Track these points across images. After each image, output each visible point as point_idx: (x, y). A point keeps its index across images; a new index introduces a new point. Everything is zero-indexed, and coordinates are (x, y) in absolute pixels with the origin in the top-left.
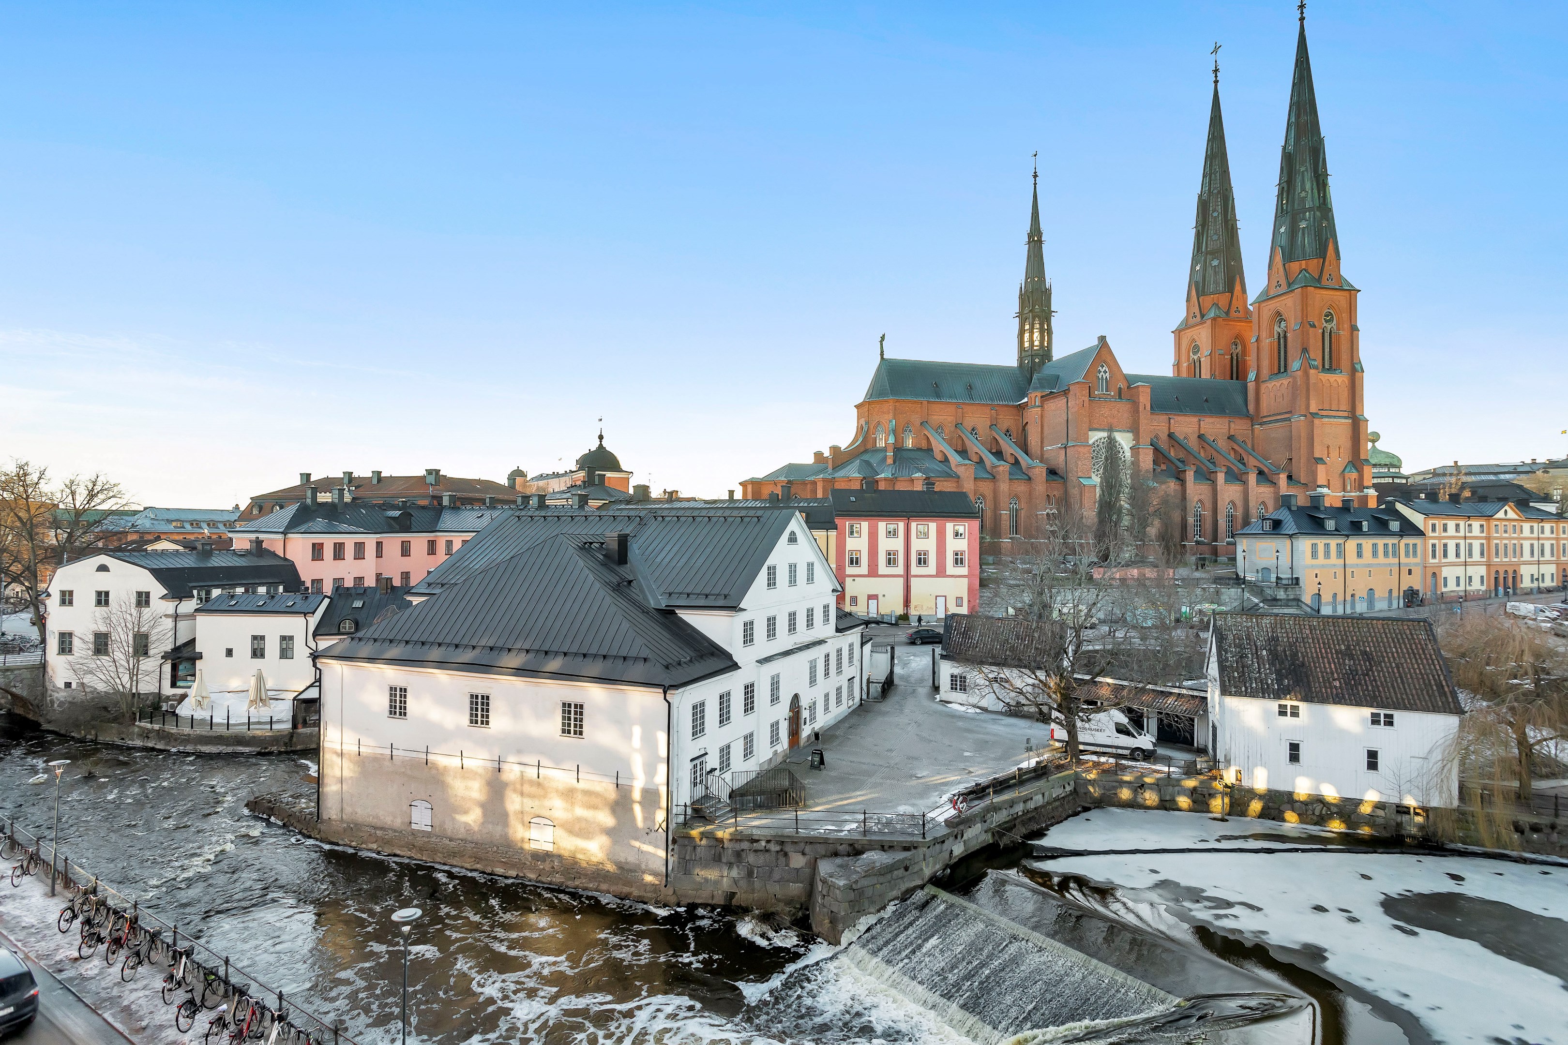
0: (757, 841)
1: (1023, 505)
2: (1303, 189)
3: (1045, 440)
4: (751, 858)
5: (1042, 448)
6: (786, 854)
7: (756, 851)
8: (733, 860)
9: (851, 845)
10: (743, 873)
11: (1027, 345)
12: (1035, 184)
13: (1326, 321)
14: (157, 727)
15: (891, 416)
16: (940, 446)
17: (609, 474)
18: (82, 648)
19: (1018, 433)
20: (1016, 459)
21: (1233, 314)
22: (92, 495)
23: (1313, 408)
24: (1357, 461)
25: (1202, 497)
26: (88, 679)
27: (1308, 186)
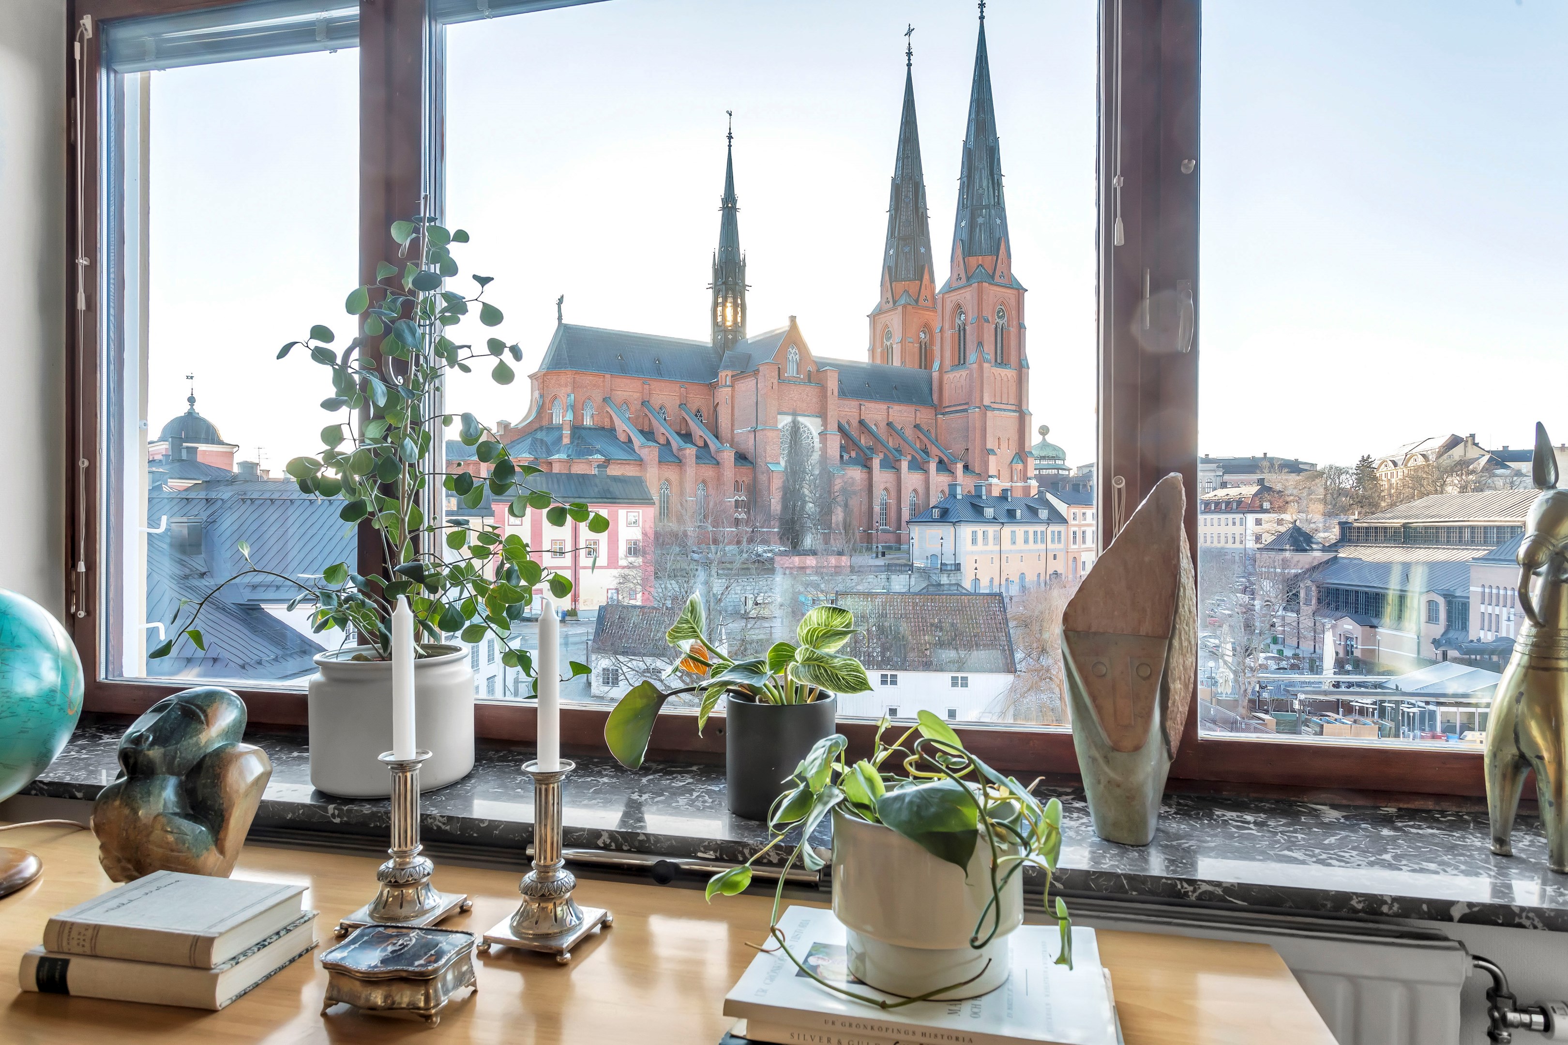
1: (711, 491)
2: (981, 186)
3: (736, 423)
5: (732, 431)
11: (719, 319)
12: (730, 146)
13: (999, 317)
15: (569, 389)
16: (622, 427)
17: (202, 447)
19: (709, 414)
20: (705, 442)
21: (921, 302)
23: (987, 402)
24: (1022, 454)
25: (888, 485)
27: (985, 184)
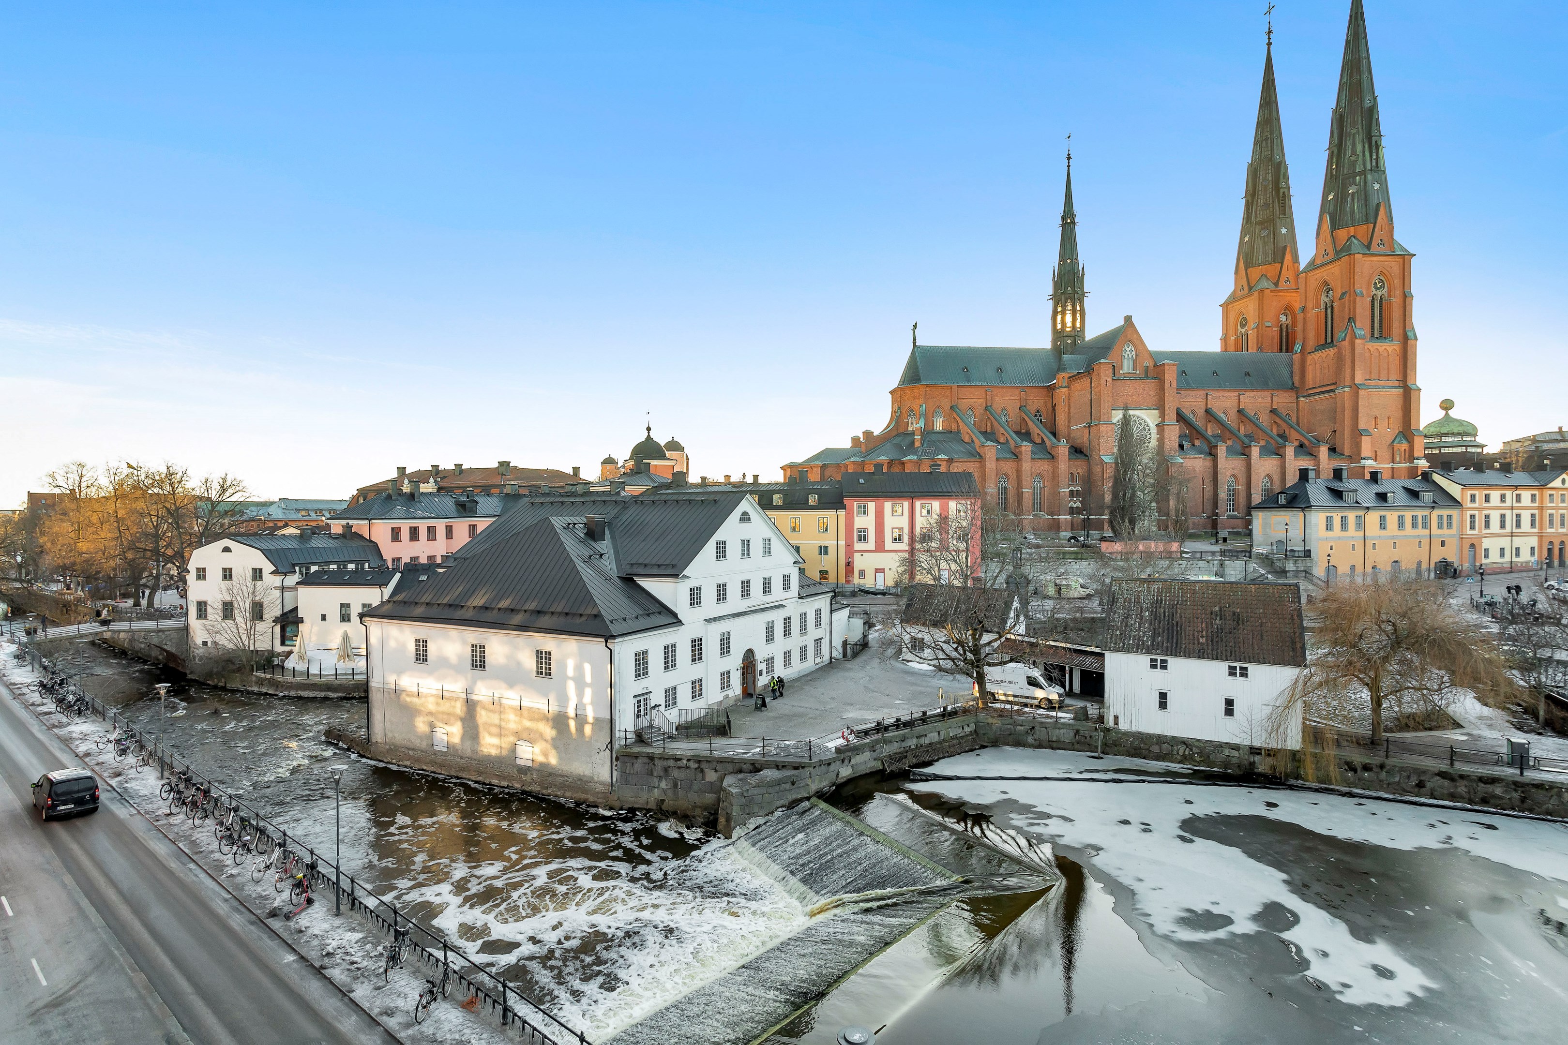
0: (680, 760)
1: (1047, 483)
2: (1354, 152)
3: (1072, 420)
4: (676, 773)
5: (1069, 427)
6: (702, 771)
7: (679, 768)
8: (662, 775)
9: (753, 764)
10: (670, 785)
11: (1059, 326)
12: (1068, 166)
13: (1377, 289)
14: (268, 676)
15: (921, 401)
16: (966, 430)
17: (654, 463)
18: (214, 614)
19: (1048, 413)
20: (1043, 439)
21: (1282, 284)
22: (224, 489)
23: (1359, 379)
24: (1407, 431)
25: (1235, 472)
26: (218, 638)
27: (1359, 148)
